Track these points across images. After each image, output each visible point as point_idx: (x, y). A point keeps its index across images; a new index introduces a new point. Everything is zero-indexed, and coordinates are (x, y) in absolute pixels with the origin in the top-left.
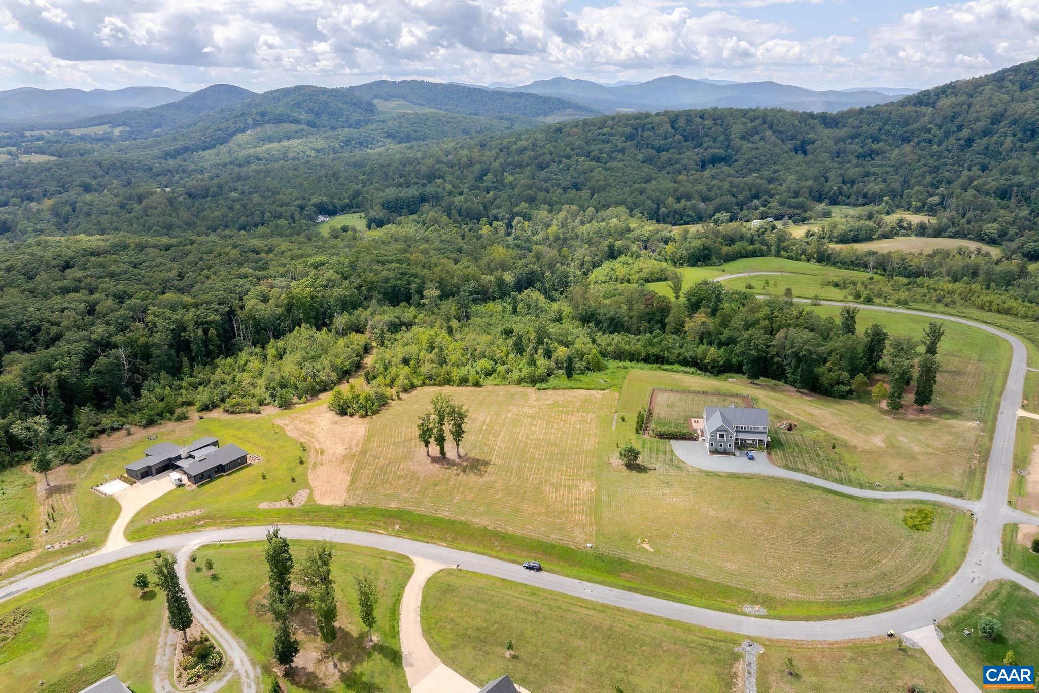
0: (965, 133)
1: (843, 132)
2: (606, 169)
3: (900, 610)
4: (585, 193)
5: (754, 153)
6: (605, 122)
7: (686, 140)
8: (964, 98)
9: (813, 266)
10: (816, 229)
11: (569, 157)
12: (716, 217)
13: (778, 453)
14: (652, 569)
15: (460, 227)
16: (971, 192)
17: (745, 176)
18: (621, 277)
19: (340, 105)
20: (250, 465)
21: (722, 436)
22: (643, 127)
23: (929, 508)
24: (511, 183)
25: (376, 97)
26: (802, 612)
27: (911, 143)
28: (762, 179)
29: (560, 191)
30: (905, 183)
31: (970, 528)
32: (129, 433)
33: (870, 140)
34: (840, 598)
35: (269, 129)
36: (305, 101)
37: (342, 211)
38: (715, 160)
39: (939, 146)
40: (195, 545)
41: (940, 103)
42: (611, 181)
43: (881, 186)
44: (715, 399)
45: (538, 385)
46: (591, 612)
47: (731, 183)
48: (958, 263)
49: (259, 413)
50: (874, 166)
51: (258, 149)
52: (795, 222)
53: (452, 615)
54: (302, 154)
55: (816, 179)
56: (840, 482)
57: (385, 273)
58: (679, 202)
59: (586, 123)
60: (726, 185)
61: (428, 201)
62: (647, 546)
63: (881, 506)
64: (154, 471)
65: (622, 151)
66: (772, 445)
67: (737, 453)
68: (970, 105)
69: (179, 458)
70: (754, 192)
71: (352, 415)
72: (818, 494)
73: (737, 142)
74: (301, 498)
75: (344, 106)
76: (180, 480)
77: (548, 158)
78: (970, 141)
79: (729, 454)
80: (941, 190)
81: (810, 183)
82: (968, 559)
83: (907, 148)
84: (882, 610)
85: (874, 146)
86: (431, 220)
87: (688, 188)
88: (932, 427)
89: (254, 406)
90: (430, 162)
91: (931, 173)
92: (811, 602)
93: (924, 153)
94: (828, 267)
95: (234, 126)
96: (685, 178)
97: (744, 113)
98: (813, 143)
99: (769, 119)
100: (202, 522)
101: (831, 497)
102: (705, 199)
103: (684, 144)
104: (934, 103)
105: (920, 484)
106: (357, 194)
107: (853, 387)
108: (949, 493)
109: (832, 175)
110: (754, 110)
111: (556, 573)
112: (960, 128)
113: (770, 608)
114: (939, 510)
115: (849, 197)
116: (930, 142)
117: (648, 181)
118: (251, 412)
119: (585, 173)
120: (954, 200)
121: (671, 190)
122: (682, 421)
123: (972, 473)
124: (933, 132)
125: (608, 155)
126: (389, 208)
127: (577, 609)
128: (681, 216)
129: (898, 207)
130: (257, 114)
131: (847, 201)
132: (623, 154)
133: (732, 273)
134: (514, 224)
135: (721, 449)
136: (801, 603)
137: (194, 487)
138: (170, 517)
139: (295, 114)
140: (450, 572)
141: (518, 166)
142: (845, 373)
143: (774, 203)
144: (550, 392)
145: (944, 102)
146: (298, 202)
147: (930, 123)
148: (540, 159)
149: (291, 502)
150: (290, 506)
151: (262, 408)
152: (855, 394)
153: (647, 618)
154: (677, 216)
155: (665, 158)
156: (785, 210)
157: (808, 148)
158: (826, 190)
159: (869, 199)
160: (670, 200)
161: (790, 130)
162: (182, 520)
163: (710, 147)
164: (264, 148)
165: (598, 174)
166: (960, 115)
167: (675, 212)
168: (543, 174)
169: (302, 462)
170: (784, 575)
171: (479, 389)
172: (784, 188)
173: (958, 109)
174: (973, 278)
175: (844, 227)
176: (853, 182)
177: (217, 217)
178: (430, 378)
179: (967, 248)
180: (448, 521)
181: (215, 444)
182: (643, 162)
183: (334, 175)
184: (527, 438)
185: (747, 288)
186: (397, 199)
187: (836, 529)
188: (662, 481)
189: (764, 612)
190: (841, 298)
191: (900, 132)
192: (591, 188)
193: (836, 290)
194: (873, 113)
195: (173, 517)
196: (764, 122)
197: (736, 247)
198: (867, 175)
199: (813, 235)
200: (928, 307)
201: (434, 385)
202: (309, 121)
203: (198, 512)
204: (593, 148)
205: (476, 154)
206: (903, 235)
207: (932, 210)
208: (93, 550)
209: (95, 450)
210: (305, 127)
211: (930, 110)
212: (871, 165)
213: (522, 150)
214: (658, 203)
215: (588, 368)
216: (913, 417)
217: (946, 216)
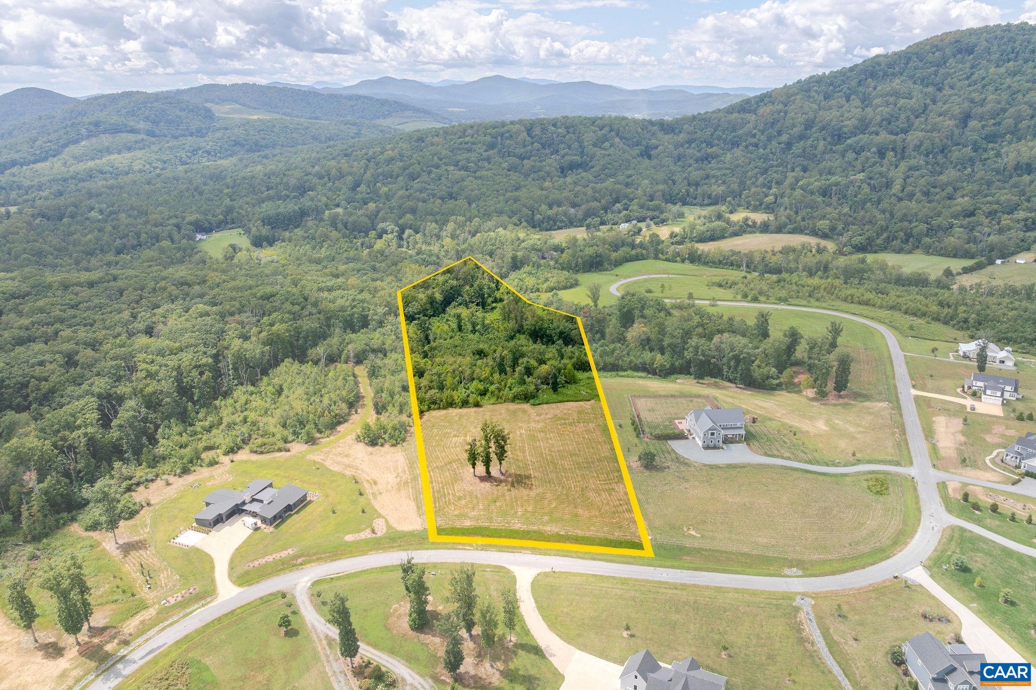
0: (784, 138)
1: (682, 137)
2: (476, 178)
3: (894, 558)
4: (462, 202)
5: (607, 159)
6: (465, 131)
7: (544, 147)
8: (781, 106)
9: (688, 266)
10: (677, 230)
11: (438, 167)
12: (587, 222)
13: (755, 444)
14: (706, 550)
15: (351, 242)
16: (798, 192)
17: (603, 181)
18: (530, 287)
19: (178, 113)
20: (310, 502)
21: (713, 434)
22: (502, 135)
23: (881, 476)
24: (385, 194)
25: (207, 101)
26: (827, 568)
27: (741, 147)
28: (619, 183)
29: (439, 201)
30: (742, 184)
31: (915, 489)
32: (168, 484)
33: (704, 145)
34: (849, 554)
35: (105, 140)
36: (139, 109)
37: (218, 228)
38: (573, 166)
39: (764, 149)
40: (307, 582)
41: (761, 111)
42: (484, 190)
43: (723, 188)
44: (683, 400)
45: (532, 401)
46: (676, 592)
47: (593, 188)
48: (810, 260)
49: (289, 451)
50: (712, 168)
51: (97, 161)
52: (656, 224)
53: (565, 610)
54: (148, 166)
55: (665, 182)
56: (810, 462)
57: (340, 302)
58: (551, 208)
59: (446, 132)
60: (589, 191)
61: (309, 215)
62: (693, 533)
63: (848, 479)
64: (224, 518)
65: (488, 159)
66: (749, 438)
67: (724, 447)
68: (786, 113)
69: (244, 503)
70: (614, 196)
71: (382, 445)
72: (799, 474)
73: (590, 149)
74: (380, 527)
75: (183, 114)
76: (256, 524)
77: (417, 168)
78: (789, 145)
79: (718, 448)
80: (774, 190)
81: (661, 187)
82: (924, 513)
83: (738, 152)
84: (882, 560)
85: (709, 150)
86: (320, 236)
87: (555, 195)
88: (854, 409)
89: (281, 444)
90: (298, 173)
91: (762, 174)
92: (831, 560)
93: (753, 156)
94: (701, 267)
95: (65, 136)
96: (550, 185)
97: (593, 121)
98: (656, 148)
99: (616, 127)
100: (300, 561)
101: (809, 475)
102: (574, 205)
103: (542, 151)
104: (755, 110)
105: (867, 458)
106: (230, 210)
107: (782, 380)
108: (890, 463)
109: (678, 177)
110: (601, 119)
111: (632, 564)
112: (780, 133)
113: (803, 569)
114: (889, 477)
115: (695, 199)
116: (756, 145)
117: (518, 188)
118: (280, 450)
119: (458, 182)
120: (786, 199)
121: (543, 198)
122: (667, 423)
123: (899, 445)
124: (757, 136)
125: (475, 164)
126: (269, 224)
127: (663, 590)
128: (555, 222)
129: (739, 206)
130: (90, 124)
131: (694, 202)
132: (489, 163)
133: (625, 278)
134: (405, 236)
135: (711, 445)
136: (824, 562)
137: (271, 529)
138: (266, 559)
139: (132, 124)
140: (546, 575)
141: (391, 177)
142: (773, 369)
143: (634, 206)
144: (545, 406)
145: (764, 110)
146: (174, 221)
147: (755, 129)
148: (411, 169)
149: (373, 531)
150: (374, 535)
151: (288, 445)
152: (784, 386)
153: (719, 589)
154: (551, 222)
155: (528, 166)
156: (645, 213)
157: (652, 153)
158: (675, 192)
159: (715, 201)
160: (544, 207)
161: (635, 137)
162: (280, 560)
163: (567, 154)
164: (104, 160)
165: (470, 183)
166: (778, 121)
167: (549, 218)
168: (416, 184)
169: (361, 494)
170: (804, 542)
171: (481, 409)
172: (640, 192)
173: (776, 116)
174: (825, 272)
175: (702, 228)
176: (697, 184)
177: (91, 241)
178: (434, 403)
179: (810, 244)
180: (523, 531)
181: (270, 485)
182: (509, 170)
183: (196, 190)
184: (550, 451)
185: (647, 292)
186: (278, 215)
187: (824, 502)
188: (679, 477)
189: (800, 573)
190: (731, 298)
191: (730, 137)
192: (467, 198)
193: (721, 290)
194: (704, 120)
195: (270, 558)
196: (611, 130)
197: (622, 252)
198: (707, 177)
199: (676, 236)
200: (804, 303)
201: (439, 408)
202: (148, 130)
203: (290, 551)
204: (459, 158)
205: (344, 164)
206: (750, 233)
207: (769, 209)
208: (209, 599)
209: (144, 504)
210: (145, 137)
211: (753, 117)
212: (710, 168)
213: (391, 160)
214: (532, 210)
215: (566, 382)
216: (834, 402)
217: (783, 214)
